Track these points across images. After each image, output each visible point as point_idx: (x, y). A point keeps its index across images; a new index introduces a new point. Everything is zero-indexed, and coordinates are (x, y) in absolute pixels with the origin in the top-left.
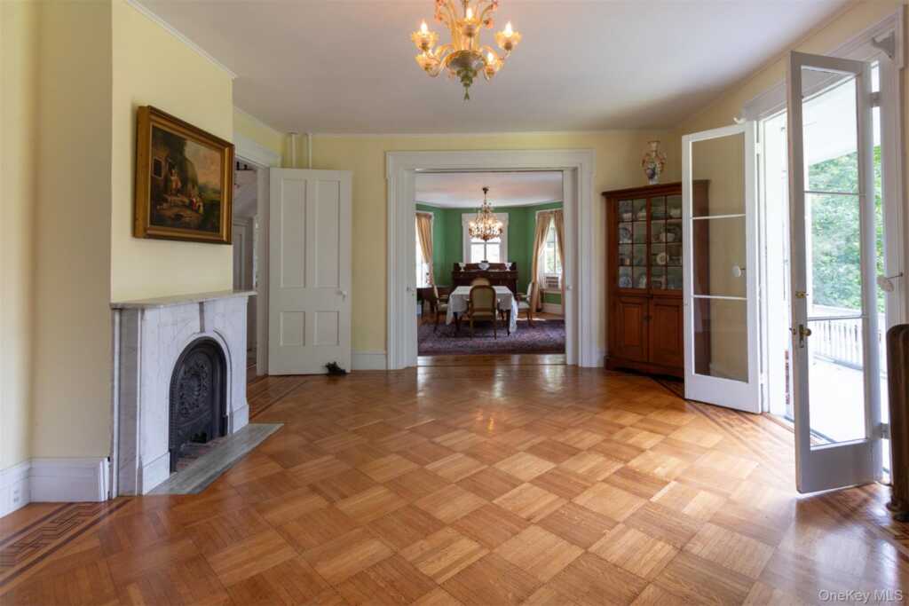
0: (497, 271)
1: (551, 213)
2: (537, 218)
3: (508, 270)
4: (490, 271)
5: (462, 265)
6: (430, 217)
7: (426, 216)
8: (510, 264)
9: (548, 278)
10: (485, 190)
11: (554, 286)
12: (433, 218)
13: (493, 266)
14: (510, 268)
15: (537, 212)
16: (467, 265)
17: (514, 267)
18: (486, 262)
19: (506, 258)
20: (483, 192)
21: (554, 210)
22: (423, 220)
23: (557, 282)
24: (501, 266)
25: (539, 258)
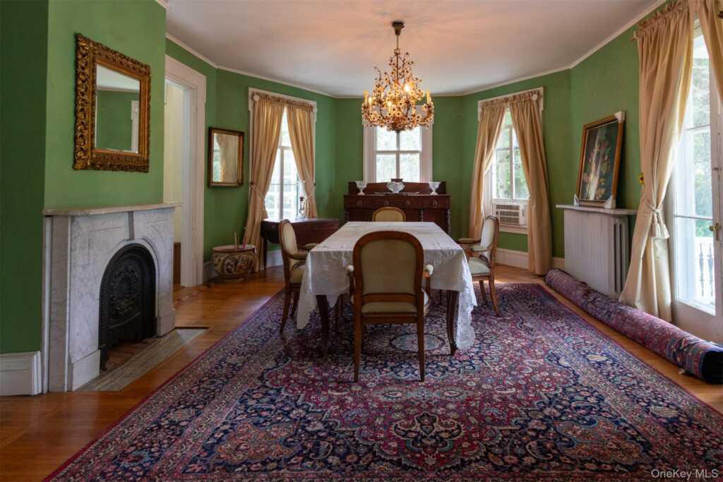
0: (417, 194)
1: (506, 100)
2: (480, 110)
3: (434, 193)
4: (404, 193)
5: (362, 185)
6: (311, 108)
7: (303, 106)
8: (437, 185)
9: (498, 207)
10: (398, 26)
11: (509, 220)
12: (315, 110)
13: (410, 187)
14: (437, 191)
15: (480, 102)
16: (368, 185)
17: (442, 189)
18: (398, 180)
19: (430, 175)
20: (393, 30)
21: (510, 96)
22: (299, 113)
23: (517, 214)
24: (422, 187)
25: (485, 173)
